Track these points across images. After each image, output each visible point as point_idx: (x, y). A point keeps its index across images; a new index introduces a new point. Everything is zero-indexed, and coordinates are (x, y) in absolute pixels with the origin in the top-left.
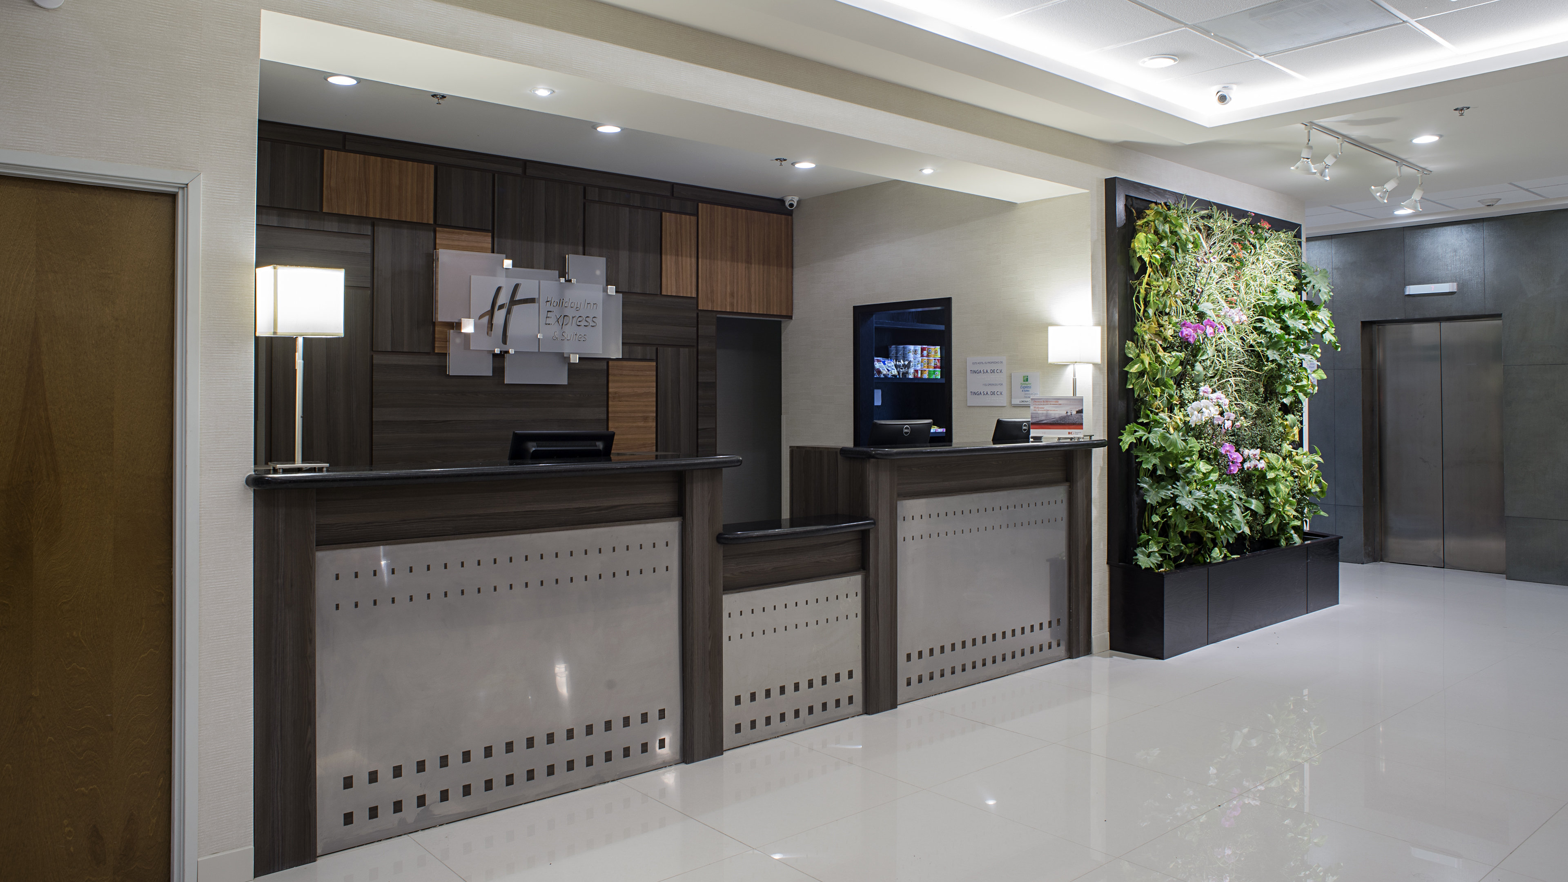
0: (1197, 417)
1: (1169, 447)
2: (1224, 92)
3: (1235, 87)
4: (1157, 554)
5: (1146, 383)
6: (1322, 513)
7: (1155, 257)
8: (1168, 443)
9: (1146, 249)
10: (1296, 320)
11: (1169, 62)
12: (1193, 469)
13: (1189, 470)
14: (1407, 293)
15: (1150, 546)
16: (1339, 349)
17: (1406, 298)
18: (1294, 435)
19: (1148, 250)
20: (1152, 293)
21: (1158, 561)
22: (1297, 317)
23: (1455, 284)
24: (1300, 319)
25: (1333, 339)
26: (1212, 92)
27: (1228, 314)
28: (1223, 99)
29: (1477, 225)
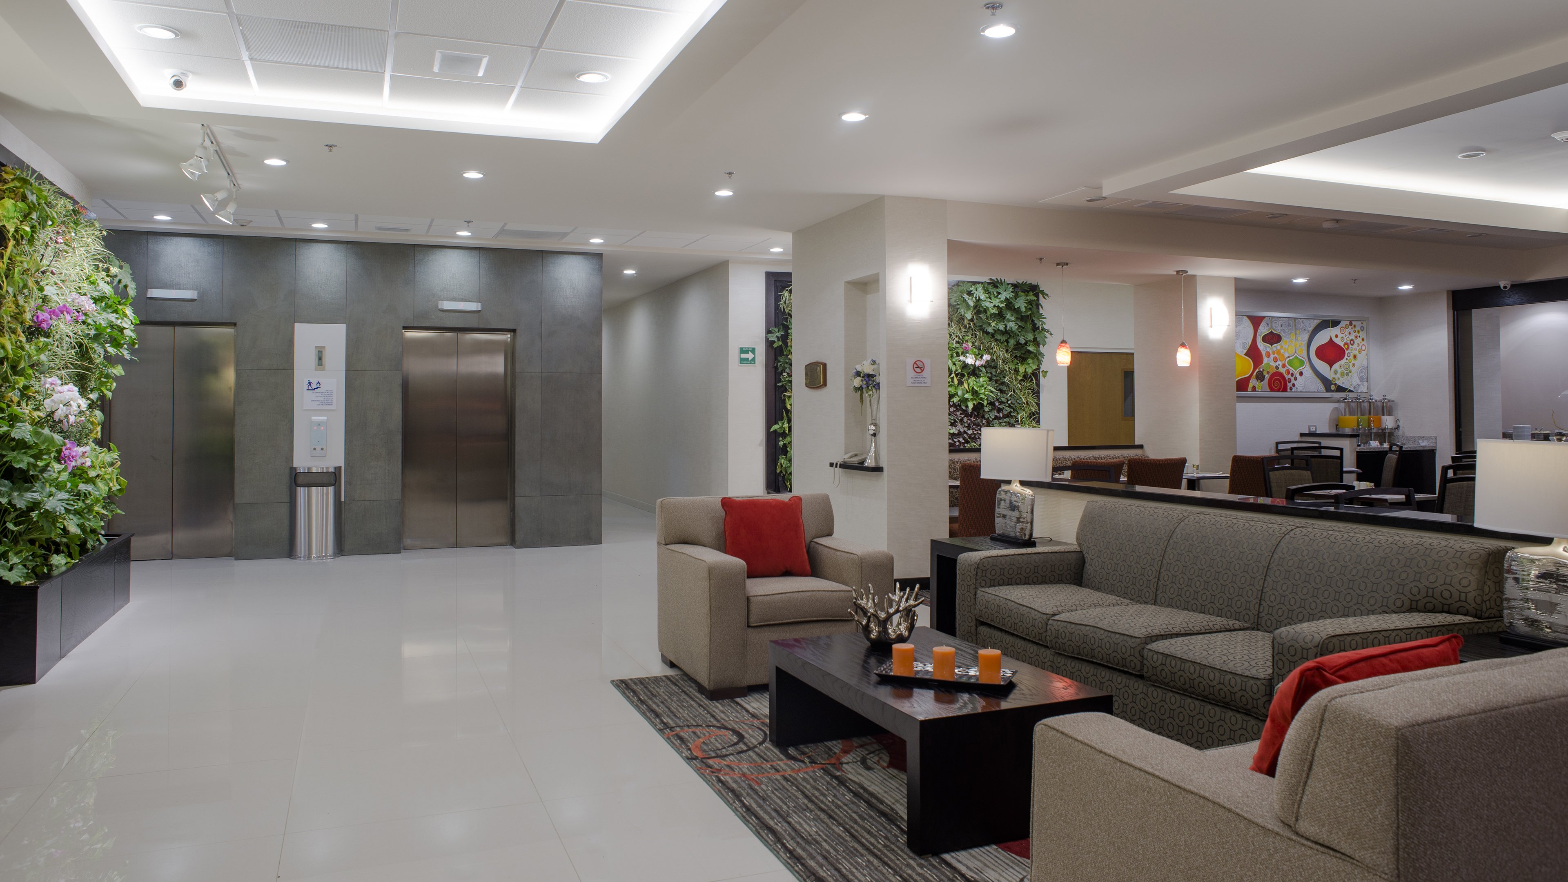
0: (62, 410)
1: (43, 443)
2: (183, 79)
3: (191, 76)
4: (20, 566)
5: (6, 371)
6: (119, 511)
7: (24, 229)
8: (42, 439)
9: (13, 218)
10: (108, 313)
11: (169, 35)
12: (49, 468)
13: (44, 469)
14: (149, 296)
15: (10, 558)
16: (136, 346)
17: (148, 300)
18: (97, 432)
19: (16, 220)
20: (16, 270)
21: (23, 573)
22: (110, 310)
23: (196, 292)
24: (112, 313)
25: (133, 335)
26: (168, 74)
27: (77, 301)
28: (178, 84)
29: (205, 240)
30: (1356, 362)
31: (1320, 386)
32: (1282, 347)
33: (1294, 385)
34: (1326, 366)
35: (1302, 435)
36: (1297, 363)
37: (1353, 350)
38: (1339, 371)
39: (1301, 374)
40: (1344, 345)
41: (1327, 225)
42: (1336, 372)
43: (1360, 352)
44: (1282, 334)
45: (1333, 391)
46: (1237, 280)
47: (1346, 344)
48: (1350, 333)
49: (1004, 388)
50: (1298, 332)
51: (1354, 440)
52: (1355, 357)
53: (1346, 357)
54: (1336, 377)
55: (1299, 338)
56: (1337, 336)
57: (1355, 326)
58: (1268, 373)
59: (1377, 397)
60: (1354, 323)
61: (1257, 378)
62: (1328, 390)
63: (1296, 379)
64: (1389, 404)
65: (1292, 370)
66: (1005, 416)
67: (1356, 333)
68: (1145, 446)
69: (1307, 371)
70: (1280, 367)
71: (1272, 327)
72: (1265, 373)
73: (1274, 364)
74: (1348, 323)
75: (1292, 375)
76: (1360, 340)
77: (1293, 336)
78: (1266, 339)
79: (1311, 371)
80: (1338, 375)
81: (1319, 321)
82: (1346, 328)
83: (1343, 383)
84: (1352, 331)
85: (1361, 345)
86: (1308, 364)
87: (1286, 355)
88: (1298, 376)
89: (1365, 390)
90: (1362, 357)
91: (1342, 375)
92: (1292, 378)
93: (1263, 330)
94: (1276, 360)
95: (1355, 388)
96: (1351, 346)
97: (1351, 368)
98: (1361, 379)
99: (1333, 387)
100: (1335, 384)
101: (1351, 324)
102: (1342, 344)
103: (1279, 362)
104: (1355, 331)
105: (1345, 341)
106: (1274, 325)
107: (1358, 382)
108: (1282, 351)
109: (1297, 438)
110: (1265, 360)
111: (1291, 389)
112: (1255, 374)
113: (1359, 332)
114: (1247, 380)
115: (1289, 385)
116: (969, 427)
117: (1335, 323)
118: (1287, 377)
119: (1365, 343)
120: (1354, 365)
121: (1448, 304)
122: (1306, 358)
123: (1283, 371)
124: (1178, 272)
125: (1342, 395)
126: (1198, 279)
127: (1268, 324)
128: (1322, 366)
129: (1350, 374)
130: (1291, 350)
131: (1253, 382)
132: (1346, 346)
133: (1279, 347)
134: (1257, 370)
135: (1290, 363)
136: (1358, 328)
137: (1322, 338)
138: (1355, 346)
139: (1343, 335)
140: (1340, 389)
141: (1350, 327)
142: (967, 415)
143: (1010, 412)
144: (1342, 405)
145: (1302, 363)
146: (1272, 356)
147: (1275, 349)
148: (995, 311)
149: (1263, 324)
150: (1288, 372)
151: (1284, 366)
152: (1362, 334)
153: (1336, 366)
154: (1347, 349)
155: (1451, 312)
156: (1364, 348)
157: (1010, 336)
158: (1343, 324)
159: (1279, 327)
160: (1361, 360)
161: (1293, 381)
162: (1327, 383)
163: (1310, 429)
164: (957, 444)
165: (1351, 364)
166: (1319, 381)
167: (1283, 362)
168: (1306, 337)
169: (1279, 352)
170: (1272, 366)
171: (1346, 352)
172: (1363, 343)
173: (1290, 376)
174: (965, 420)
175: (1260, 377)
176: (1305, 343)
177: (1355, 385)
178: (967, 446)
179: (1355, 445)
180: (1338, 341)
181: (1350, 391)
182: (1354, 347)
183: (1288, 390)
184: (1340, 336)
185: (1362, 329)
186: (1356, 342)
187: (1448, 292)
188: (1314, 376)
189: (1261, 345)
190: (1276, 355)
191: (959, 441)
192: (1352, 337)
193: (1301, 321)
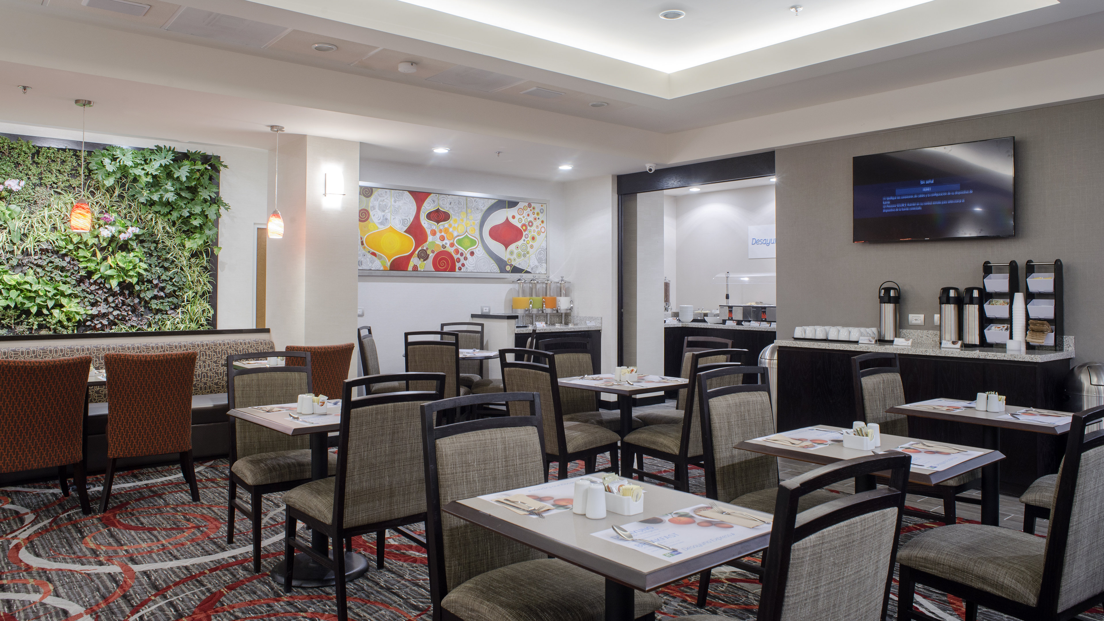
30: (535, 244)
31: (495, 268)
32: (450, 226)
33: (463, 265)
34: (502, 247)
35: (473, 316)
36: (467, 243)
37: (532, 231)
38: (516, 251)
39: (472, 254)
40: (522, 227)
41: (403, 68)
42: (512, 253)
43: (539, 234)
44: (451, 212)
45: (508, 272)
46: (363, 145)
47: (524, 225)
48: (528, 215)
49: (166, 265)
50: (469, 211)
51: (513, 322)
52: (533, 238)
53: (523, 238)
54: (512, 258)
55: (471, 217)
56: (514, 217)
57: (534, 208)
58: (433, 252)
59: (554, 278)
60: (533, 205)
61: (419, 257)
62: (503, 270)
63: (466, 259)
64: (567, 285)
65: (461, 249)
66: (168, 296)
67: (536, 215)
68: (271, 331)
69: (480, 251)
70: (448, 246)
71: (439, 204)
72: (429, 252)
73: (441, 243)
74: (526, 204)
75: (462, 254)
76: (539, 222)
77: (463, 215)
78: (429, 216)
79: (484, 251)
80: (515, 256)
81: (493, 201)
82: (523, 209)
83: (520, 264)
84: (531, 213)
85: (540, 227)
86: (480, 244)
87: (455, 234)
88: (468, 256)
89: (543, 271)
90: (540, 240)
91: (519, 256)
92: (462, 258)
93: (428, 206)
94: (442, 238)
95: (532, 269)
96: (529, 228)
97: (529, 249)
98: (540, 260)
99: (508, 268)
100: (511, 265)
101: (530, 205)
102: (519, 226)
103: (446, 241)
104: (534, 213)
105: (523, 222)
106: (441, 203)
107: (536, 263)
108: (451, 230)
109: (469, 320)
110: (430, 238)
111: (460, 269)
112: (417, 252)
113: (538, 214)
114: (409, 258)
115: (458, 265)
116: (116, 308)
117: (512, 204)
118: (456, 257)
119: (544, 225)
120: (532, 247)
121: (613, 188)
122: (479, 238)
123: (451, 250)
124: (272, 127)
125: (517, 276)
126: (308, 139)
127: (434, 201)
128: (496, 247)
129: (527, 255)
130: (461, 229)
131: (414, 261)
132: (524, 228)
133: (446, 226)
134: (420, 249)
135: (459, 242)
136: (537, 211)
137: (498, 218)
138: (534, 228)
139: (521, 217)
140: (516, 270)
141: (529, 209)
142: (114, 295)
143: (175, 291)
144: (516, 286)
145: (473, 243)
146: (438, 235)
147: (441, 228)
148: (150, 179)
149: (428, 200)
150: (457, 251)
151: (452, 245)
152: (542, 217)
153: (512, 247)
154: (525, 230)
155: (616, 196)
156: (543, 230)
157: (173, 208)
158: (521, 205)
159: (448, 204)
160: (540, 241)
161: (462, 261)
162: (501, 264)
163: (482, 310)
164: (99, 326)
165: (529, 246)
166: (493, 261)
167: (452, 241)
168: (479, 216)
169: (446, 231)
170: (438, 245)
171: (524, 233)
172: (542, 225)
173: (459, 256)
174: (111, 299)
175: (424, 256)
176: (478, 222)
177: (532, 266)
178: (115, 330)
179: (514, 327)
180: (515, 222)
181: (527, 272)
182: (532, 228)
183: (457, 270)
184: (517, 217)
185: (542, 211)
186: (535, 224)
187: (613, 176)
188: (487, 256)
189: (425, 223)
190: (443, 234)
191: (101, 323)
192: (531, 218)
193: (473, 199)
